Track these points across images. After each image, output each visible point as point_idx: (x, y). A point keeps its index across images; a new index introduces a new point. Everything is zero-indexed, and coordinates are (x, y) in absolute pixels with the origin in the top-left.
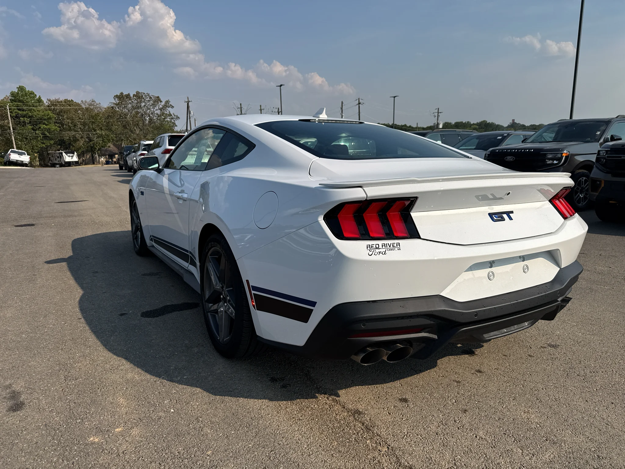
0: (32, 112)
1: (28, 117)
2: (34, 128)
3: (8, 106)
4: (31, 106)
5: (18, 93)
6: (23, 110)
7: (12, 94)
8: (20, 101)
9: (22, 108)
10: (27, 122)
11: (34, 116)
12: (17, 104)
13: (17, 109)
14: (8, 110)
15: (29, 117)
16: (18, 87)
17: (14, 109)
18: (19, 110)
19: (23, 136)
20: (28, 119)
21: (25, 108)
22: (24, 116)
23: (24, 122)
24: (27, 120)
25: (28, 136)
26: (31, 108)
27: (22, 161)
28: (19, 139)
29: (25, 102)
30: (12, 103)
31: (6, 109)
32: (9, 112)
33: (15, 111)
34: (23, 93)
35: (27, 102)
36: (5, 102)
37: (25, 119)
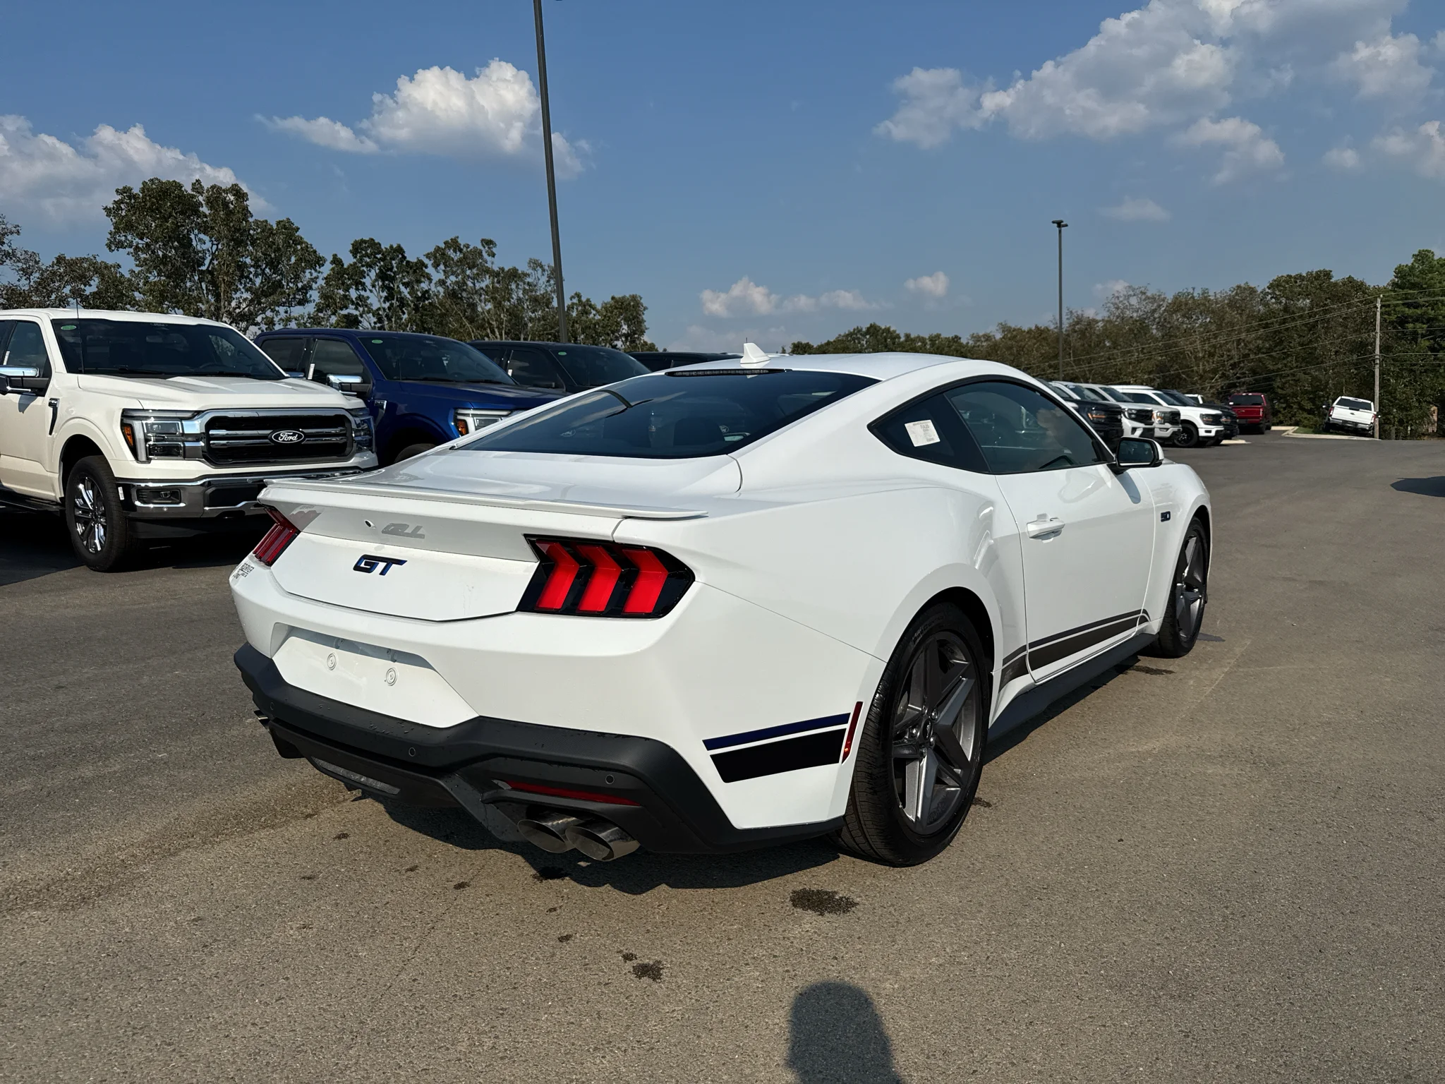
0: (1438, 308)
1: (1425, 321)
2: (1436, 346)
3: (1379, 300)
4: (1438, 295)
5: (1412, 268)
6: (1417, 306)
7: (1400, 272)
8: (1414, 286)
9: (1416, 300)
10: (1420, 332)
11: (1440, 317)
12: (1406, 294)
13: (1403, 304)
14: (1379, 309)
15: (1430, 320)
16: (1417, 253)
17: (1396, 305)
18: (1408, 306)
19: (1402, 365)
20: (1425, 326)
21: (1421, 300)
22: (1417, 319)
23: (1415, 333)
24: (1422, 328)
25: (1415, 365)
26: (1437, 298)
27: (1356, 424)
28: (1393, 372)
29: (1424, 286)
30: (1395, 291)
31: (1376, 307)
32: (1382, 314)
33: (1397, 309)
34: (1426, 267)
35: (1430, 286)
36: (1378, 290)
37: (1418, 325)
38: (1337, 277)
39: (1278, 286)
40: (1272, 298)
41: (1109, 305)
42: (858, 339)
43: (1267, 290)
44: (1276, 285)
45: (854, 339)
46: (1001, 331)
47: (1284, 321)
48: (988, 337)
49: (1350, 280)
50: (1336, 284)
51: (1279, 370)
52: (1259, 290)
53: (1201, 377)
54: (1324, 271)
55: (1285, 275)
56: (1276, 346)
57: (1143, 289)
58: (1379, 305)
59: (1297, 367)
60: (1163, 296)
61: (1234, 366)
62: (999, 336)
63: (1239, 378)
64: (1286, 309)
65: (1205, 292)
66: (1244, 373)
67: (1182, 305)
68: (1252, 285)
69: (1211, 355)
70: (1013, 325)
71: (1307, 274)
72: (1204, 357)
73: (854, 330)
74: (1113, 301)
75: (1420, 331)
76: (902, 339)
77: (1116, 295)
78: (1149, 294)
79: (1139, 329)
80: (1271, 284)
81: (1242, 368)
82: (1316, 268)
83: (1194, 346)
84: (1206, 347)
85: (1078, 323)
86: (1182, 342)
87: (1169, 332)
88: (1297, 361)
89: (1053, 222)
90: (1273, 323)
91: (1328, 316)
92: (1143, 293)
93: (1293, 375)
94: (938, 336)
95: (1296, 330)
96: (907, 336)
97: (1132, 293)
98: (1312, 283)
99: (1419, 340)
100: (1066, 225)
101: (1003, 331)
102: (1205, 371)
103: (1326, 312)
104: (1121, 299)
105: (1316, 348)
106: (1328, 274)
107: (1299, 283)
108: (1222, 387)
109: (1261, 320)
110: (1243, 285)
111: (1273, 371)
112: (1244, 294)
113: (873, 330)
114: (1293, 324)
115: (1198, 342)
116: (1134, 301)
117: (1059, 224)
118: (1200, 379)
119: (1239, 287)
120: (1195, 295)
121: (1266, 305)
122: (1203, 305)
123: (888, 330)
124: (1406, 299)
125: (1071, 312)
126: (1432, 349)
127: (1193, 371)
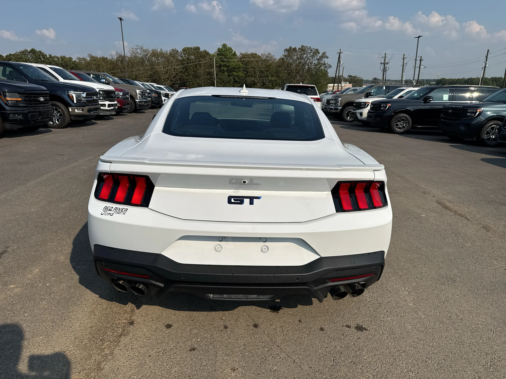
0: (229, 63)
3: (214, 59)
5: (222, 49)
6: (224, 62)
7: (219, 50)
8: (223, 55)
11: (230, 66)
12: (221, 57)
14: (215, 62)
15: (227, 66)
16: (223, 44)
17: (219, 61)
18: (221, 61)
20: (226, 68)
21: (225, 60)
22: (224, 66)
23: (224, 70)
24: (225, 69)
25: (225, 80)
26: (229, 60)
29: (225, 55)
30: (218, 56)
31: (213, 61)
32: (215, 63)
33: (219, 62)
34: (225, 49)
35: (227, 56)
36: (213, 56)
37: (225, 68)
38: (202, 49)
39: (185, 50)
40: (183, 54)
41: (130, 51)
42: (26, 54)
43: (182, 52)
44: (184, 50)
45: (24, 55)
46: (89, 57)
47: (188, 63)
48: (84, 59)
49: (205, 51)
50: (201, 52)
51: (188, 79)
52: (179, 51)
53: (164, 80)
54: (198, 47)
55: (187, 47)
56: (186, 71)
57: (142, 47)
58: (214, 60)
59: (193, 79)
60: (149, 50)
61: (174, 77)
62: (88, 59)
63: (176, 81)
64: (188, 59)
65: (161, 50)
66: (177, 80)
67: (155, 54)
68: (177, 49)
69: (167, 73)
70: (94, 55)
71: (193, 47)
72: (164, 73)
73: (24, 50)
74: (132, 50)
75: (225, 70)
76: (48, 56)
77: (133, 48)
78: (144, 49)
79: (142, 62)
80: (183, 50)
81: (177, 78)
82: (195, 46)
83: (161, 69)
84: (165, 70)
85: (120, 57)
86: (157, 67)
87: (152, 64)
88: (193, 77)
89: (118, 18)
90: (185, 63)
91: (200, 63)
92: (142, 48)
93: (192, 81)
94: (64, 57)
95: (192, 66)
96: (50, 55)
97: (138, 48)
98: (195, 51)
99: (225, 72)
100: (123, 20)
101: (90, 57)
102: (165, 78)
103: (200, 61)
104: (134, 49)
105: (198, 73)
106: (199, 48)
107: (191, 50)
108: (171, 84)
109: (181, 62)
110: (174, 49)
111: (186, 80)
112: (174, 53)
113: (33, 51)
114: (191, 64)
115: (162, 68)
116: (139, 51)
117: (121, 19)
118: (164, 81)
119: (173, 49)
120: (158, 50)
121: (182, 57)
122: (162, 54)
123: (40, 52)
124: (221, 59)
125: (117, 53)
126: (228, 76)
127: (161, 78)
